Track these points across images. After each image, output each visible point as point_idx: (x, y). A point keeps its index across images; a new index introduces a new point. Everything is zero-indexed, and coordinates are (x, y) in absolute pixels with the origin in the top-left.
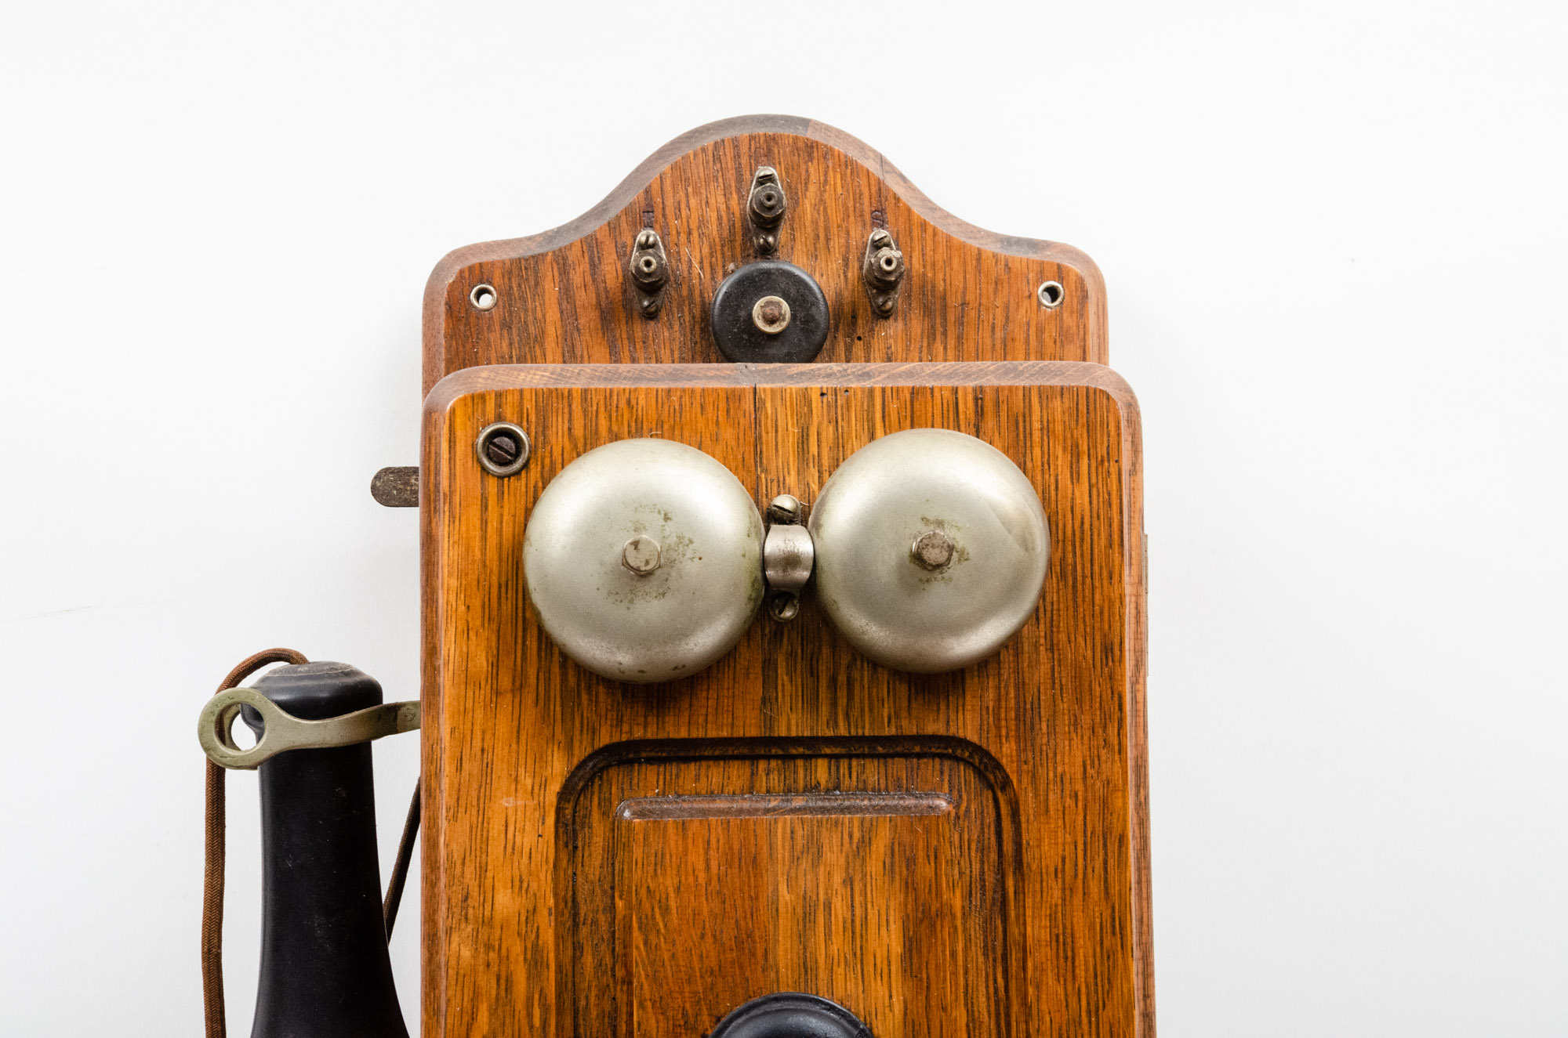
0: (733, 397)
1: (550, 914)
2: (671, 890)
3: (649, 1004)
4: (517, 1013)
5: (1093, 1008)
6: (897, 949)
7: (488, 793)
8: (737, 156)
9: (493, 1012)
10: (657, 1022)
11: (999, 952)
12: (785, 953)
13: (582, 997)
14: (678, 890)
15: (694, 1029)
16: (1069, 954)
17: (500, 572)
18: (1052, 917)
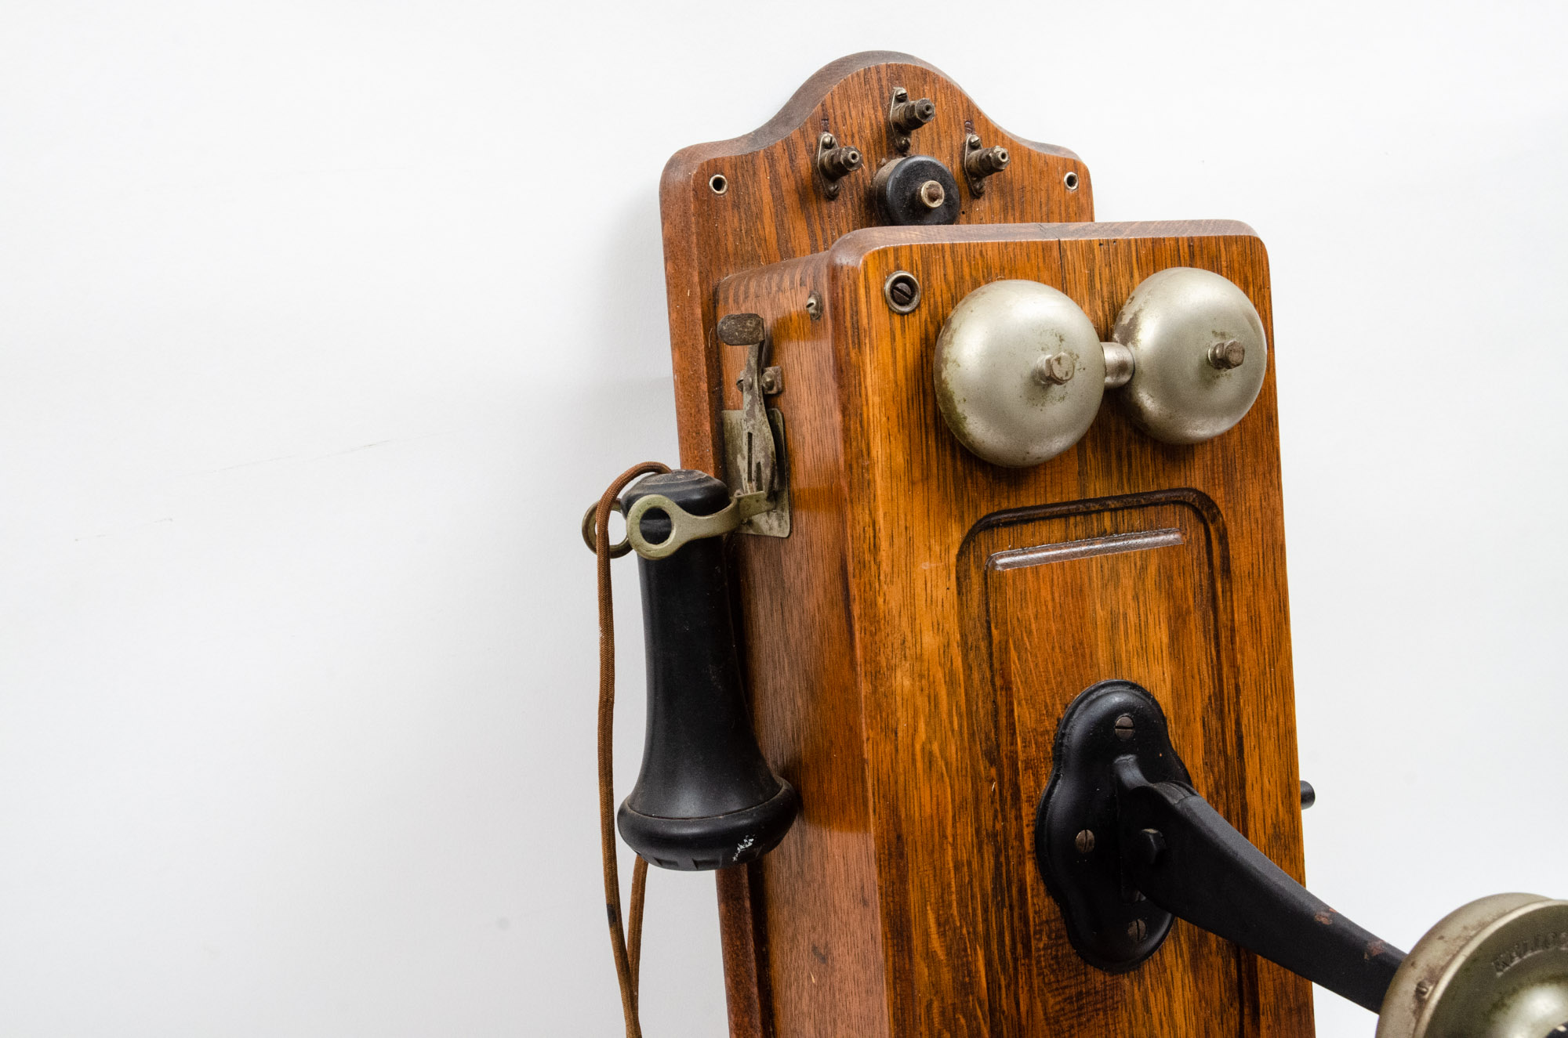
0: (1046, 247)
1: (958, 647)
2: (1032, 617)
3: (1024, 702)
4: (943, 722)
5: (1272, 663)
6: (1165, 640)
7: (912, 560)
8: (880, 80)
9: (927, 724)
10: (1030, 714)
11: (1212, 633)
12: (1102, 655)
14: (1036, 617)
15: (1052, 715)
16: (1258, 629)
17: (907, 390)
18: (1248, 606)
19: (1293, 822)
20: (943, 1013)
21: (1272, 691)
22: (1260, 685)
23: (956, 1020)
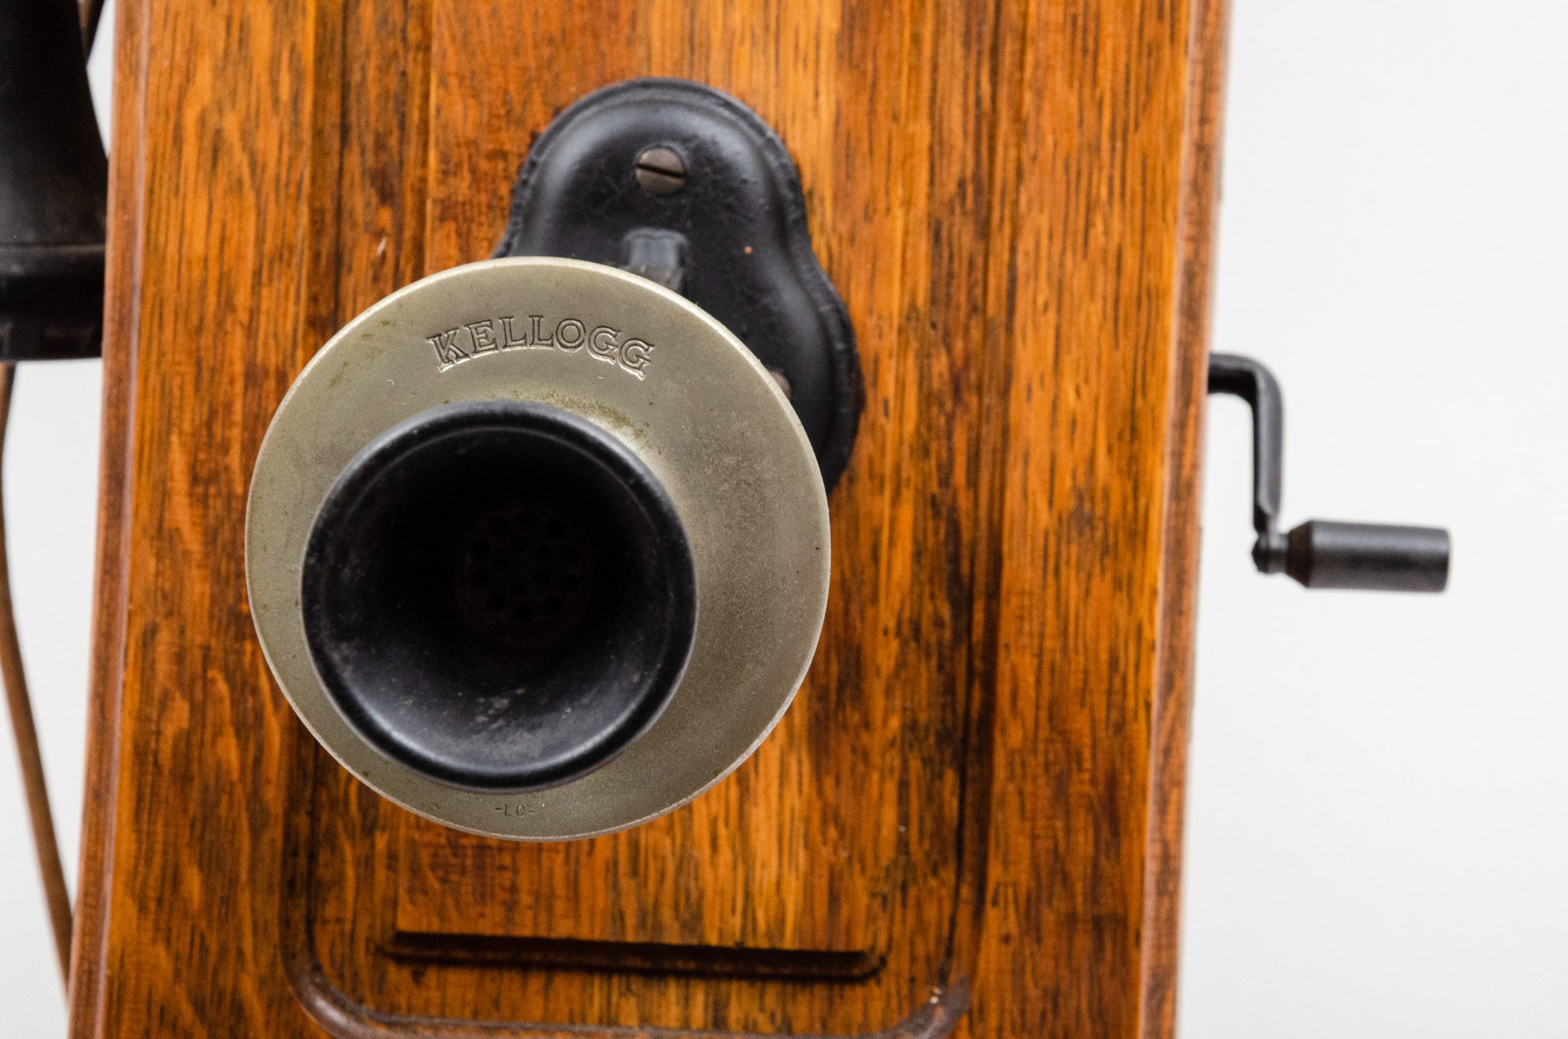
3: (453, 82)
4: (255, 77)
5: (1119, 128)
6: (831, 25)
9: (219, 73)
10: (466, 108)
11: (987, 43)
13: (356, 67)
15: (520, 123)
16: (1091, 45)
19: (1136, 498)
20: (179, 658)
21: (1111, 194)
22: (1079, 173)
23: (208, 683)
